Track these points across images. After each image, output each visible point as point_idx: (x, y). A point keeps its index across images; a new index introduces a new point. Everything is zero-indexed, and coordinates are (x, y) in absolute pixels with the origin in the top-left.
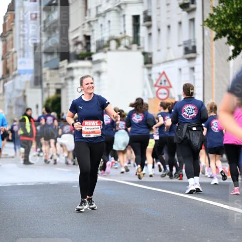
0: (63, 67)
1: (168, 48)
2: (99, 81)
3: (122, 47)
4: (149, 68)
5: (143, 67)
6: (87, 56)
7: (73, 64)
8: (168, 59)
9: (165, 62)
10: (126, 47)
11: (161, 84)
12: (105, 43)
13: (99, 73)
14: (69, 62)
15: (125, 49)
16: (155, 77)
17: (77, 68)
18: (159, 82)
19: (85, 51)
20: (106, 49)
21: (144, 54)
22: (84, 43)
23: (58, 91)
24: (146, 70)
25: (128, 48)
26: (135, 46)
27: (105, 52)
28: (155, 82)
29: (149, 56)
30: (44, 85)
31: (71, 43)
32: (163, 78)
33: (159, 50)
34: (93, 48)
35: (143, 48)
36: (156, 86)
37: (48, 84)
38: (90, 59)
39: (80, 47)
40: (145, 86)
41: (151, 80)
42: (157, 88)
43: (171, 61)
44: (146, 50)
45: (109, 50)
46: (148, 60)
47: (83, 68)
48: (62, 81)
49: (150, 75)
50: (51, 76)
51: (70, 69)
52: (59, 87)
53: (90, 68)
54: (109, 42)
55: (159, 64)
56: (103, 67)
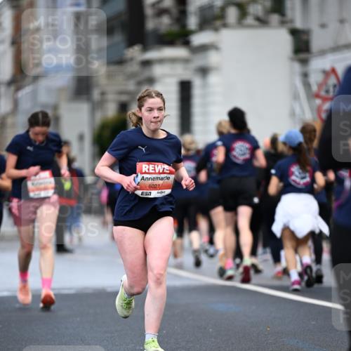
0: (132, 59)
1: (342, 21)
2: (205, 86)
3: (250, 20)
4: (304, 62)
5: (292, 59)
6: (180, 37)
7: (152, 55)
8: (342, 42)
9: (336, 49)
10: (258, 19)
11: (327, 91)
12: (217, 11)
13: (204, 71)
14: (145, 48)
15: (256, 23)
16: (315, 79)
17: (161, 61)
18: (324, 88)
19: (176, 28)
20: (218, 23)
21: (294, 33)
22: (175, 11)
23: (123, 107)
24: (297, 67)
25: (262, 22)
26: (275, 18)
27: (216, 30)
28: (315, 88)
29: (305, 37)
30: (96, 94)
31: (149, 11)
32: (332, 81)
33: (323, 26)
34: (192, 22)
35: (292, 21)
36: (317, 96)
37: (103, 94)
38: (187, 43)
39: (166, 20)
40: (296, 97)
41: (307, 85)
42: (318, 101)
44: (299, 24)
45: (225, 26)
46: (302, 46)
47: (173, 61)
48: (131, 86)
49: (305, 75)
50: (110, 76)
51: (147, 64)
52: (124, 98)
53: (186, 61)
54: (223, 9)
55: (323, 53)
56: (213, 58)
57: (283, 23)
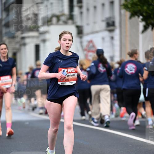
0: (17, 36)
1: (95, 23)
2: (44, 46)
3: (61, 22)
4: (81, 38)
5: (77, 36)
7: (25, 35)
8: (95, 30)
9: (93, 33)
12: (48, 19)
13: (44, 41)
15: (63, 23)
17: (29, 37)
20: (49, 23)
21: (78, 27)
23: (14, 54)
25: (65, 23)
26: (70, 22)
27: (48, 25)
32: (91, 44)
33: (88, 24)
36: (86, 50)
41: (82, 46)
42: (85, 52)
43: (97, 32)
44: (79, 24)
45: (52, 24)
46: (80, 31)
47: (33, 37)
49: (81, 43)
51: (23, 38)
52: (15, 51)
53: (37, 37)
54: (51, 18)
55: (88, 34)
56: (47, 36)
57: (73, 23)
